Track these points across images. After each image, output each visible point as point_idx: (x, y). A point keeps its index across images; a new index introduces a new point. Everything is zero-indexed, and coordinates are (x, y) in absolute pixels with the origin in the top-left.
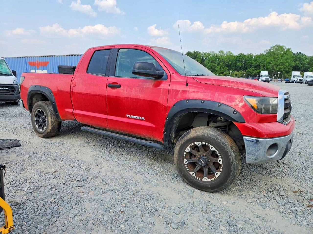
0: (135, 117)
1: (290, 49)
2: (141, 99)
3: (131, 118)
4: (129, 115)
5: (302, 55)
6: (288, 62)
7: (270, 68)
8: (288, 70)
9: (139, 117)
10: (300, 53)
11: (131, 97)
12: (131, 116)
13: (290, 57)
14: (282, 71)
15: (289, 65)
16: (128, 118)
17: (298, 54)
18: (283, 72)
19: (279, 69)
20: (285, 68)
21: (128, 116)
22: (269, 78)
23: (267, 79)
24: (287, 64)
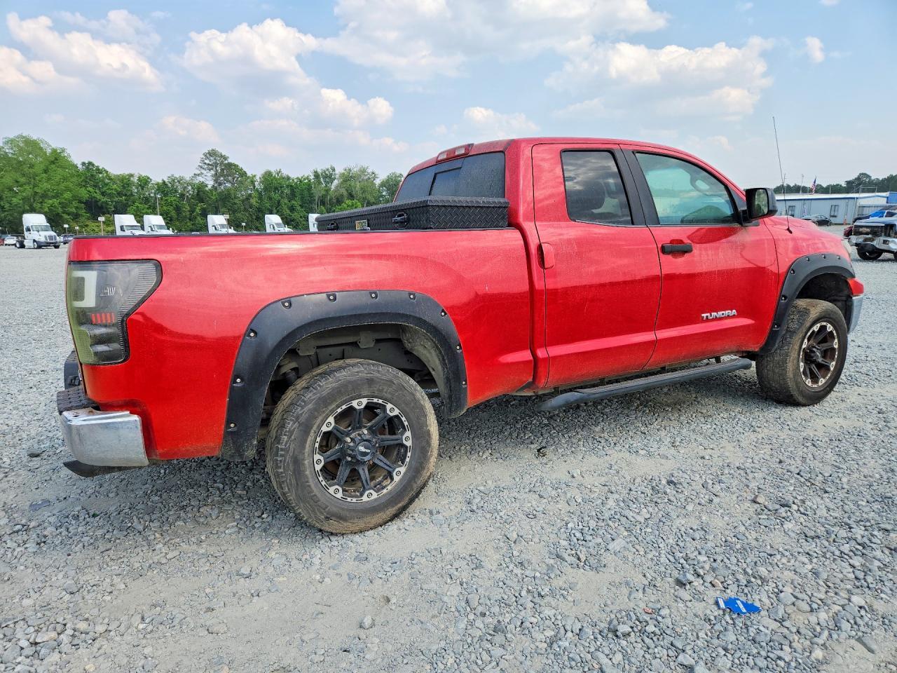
0: (720, 314)
1: (63, 150)
2: (737, 269)
3: (713, 320)
4: (708, 314)
5: (99, 171)
6: (68, 189)
7: (20, 205)
8: (74, 210)
9: (727, 312)
10: (90, 163)
11: (719, 269)
12: (713, 314)
13: (72, 176)
14: (59, 213)
15: (75, 197)
16: (707, 320)
17: (87, 168)
18: (62, 216)
19: (48, 207)
20: (63, 205)
21: (707, 316)
22: (55, 236)
23: (51, 237)
24: (67, 195)
